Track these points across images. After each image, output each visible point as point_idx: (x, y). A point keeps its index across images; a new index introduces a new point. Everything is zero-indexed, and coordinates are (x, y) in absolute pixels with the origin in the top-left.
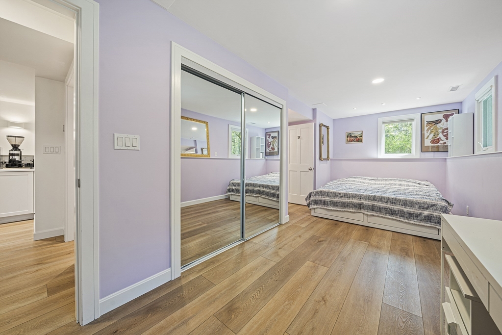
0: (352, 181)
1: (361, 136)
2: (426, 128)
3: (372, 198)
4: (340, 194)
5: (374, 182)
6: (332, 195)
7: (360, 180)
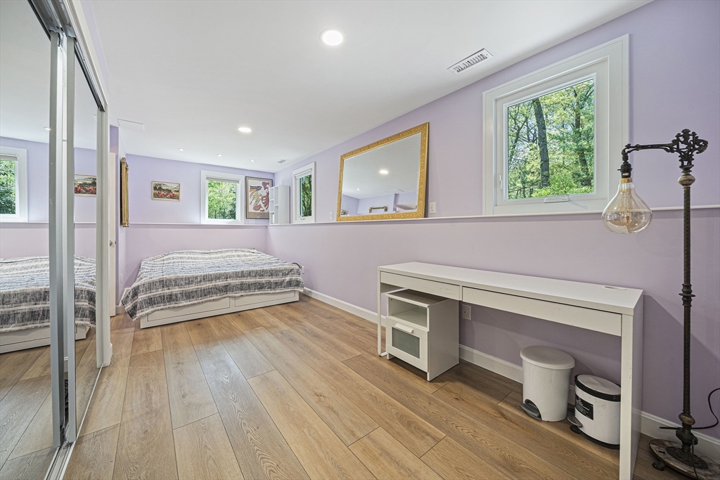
0: (178, 258)
1: (178, 191)
2: (250, 193)
3: (240, 275)
4: (196, 277)
5: (207, 256)
6: (183, 283)
7: (190, 256)
